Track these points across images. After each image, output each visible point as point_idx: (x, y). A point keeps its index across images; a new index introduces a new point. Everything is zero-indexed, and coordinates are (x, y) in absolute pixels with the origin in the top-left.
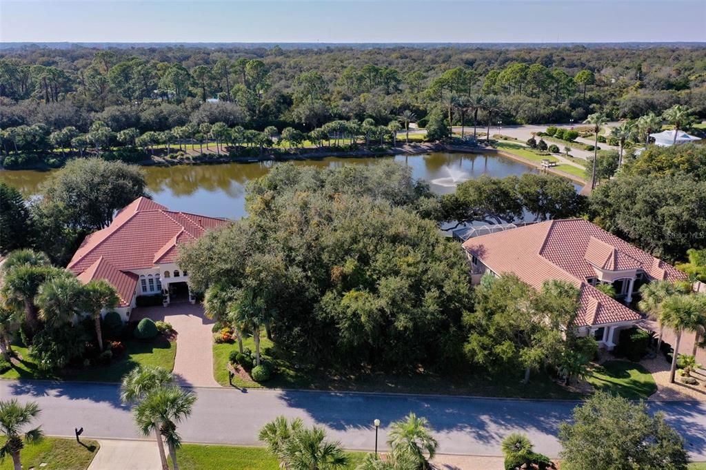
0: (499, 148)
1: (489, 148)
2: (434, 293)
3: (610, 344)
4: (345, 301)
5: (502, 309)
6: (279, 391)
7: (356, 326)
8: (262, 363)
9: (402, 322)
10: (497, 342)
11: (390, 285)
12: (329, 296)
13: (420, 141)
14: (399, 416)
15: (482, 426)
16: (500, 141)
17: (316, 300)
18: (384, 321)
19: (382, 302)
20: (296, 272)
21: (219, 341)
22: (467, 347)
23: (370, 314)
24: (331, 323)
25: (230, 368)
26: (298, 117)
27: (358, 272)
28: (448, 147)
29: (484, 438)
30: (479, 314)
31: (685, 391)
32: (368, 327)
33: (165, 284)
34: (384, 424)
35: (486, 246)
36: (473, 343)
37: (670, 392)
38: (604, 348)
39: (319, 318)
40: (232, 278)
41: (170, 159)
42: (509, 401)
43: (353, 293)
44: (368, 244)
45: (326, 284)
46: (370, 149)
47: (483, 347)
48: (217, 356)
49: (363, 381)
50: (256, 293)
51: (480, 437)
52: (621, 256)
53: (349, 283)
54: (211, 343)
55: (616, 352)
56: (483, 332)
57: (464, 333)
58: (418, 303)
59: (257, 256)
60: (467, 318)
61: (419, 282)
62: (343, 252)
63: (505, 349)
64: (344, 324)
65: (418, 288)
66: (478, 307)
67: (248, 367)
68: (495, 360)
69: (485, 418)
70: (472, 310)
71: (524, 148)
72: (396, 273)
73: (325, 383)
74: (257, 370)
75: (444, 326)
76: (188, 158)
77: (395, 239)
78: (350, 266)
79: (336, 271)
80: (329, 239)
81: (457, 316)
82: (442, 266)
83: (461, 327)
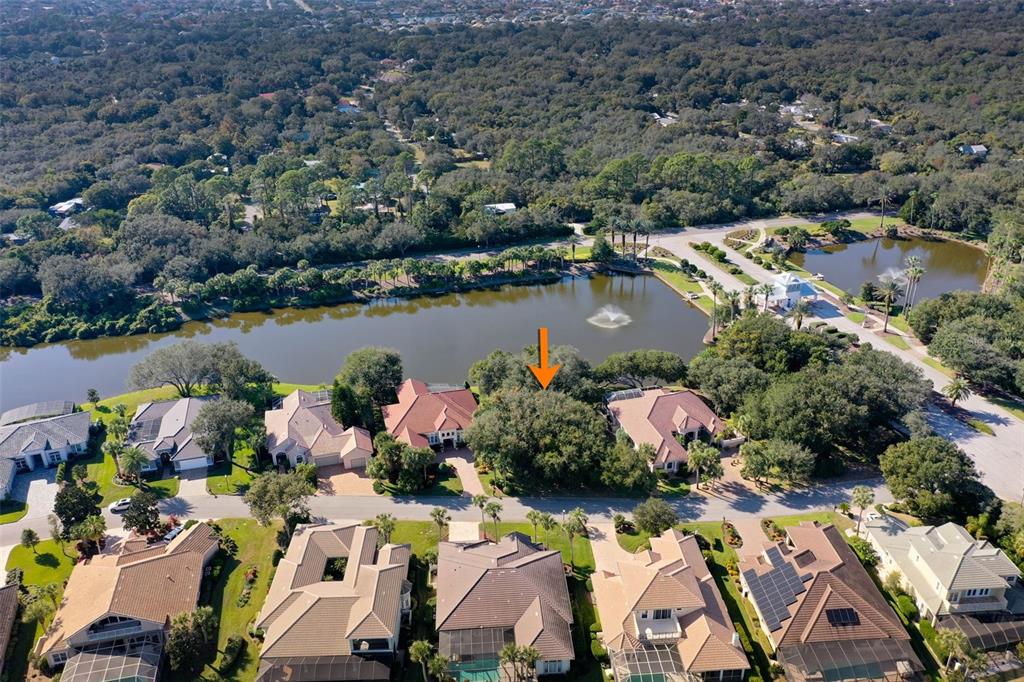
0: (655, 270)
1: (647, 269)
2: (588, 452)
3: (676, 470)
4: (547, 458)
5: (618, 459)
6: (516, 499)
7: (553, 469)
8: (507, 485)
9: (573, 467)
10: (614, 474)
11: (568, 450)
12: (539, 456)
13: (586, 261)
14: (572, 509)
15: (608, 512)
16: (659, 259)
17: (533, 457)
18: (565, 467)
19: (564, 459)
20: (523, 444)
21: (480, 473)
22: (602, 478)
23: (558, 464)
24: (541, 468)
25: (491, 487)
26: (472, 236)
27: (553, 442)
28: (611, 267)
29: (608, 517)
30: (608, 462)
31: (702, 493)
32: (558, 470)
33: (441, 440)
34: (567, 512)
35: (622, 409)
36: (605, 476)
37: (696, 493)
38: (672, 472)
39: (536, 466)
40: (495, 448)
41: (368, 294)
42: (622, 500)
43: (550, 454)
44: (555, 427)
45: (537, 449)
46: (540, 274)
47: (609, 478)
48: (482, 481)
49: (555, 492)
50: (506, 456)
51: (607, 516)
52: (690, 419)
53: (549, 448)
54: (476, 474)
55: (677, 474)
56: (609, 471)
57: (602, 470)
58: (580, 457)
59: (505, 437)
60: (603, 464)
61: (580, 448)
62: (545, 431)
63: (618, 478)
64: (547, 469)
65: (580, 449)
66: (607, 459)
67: (501, 487)
68: (613, 482)
69: (610, 508)
70: (605, 460)
71: (678, 270)
72: (570, 443)
73: (538, 495)
74: (505, 489)
75: (593, 467)
76: (384, 293)
77: (569, 423)
78: (548, 440)
79: (541, 443)
80: (537, 425)
81: (598, 462)
82: (592, 437)
83: (600, 467)
